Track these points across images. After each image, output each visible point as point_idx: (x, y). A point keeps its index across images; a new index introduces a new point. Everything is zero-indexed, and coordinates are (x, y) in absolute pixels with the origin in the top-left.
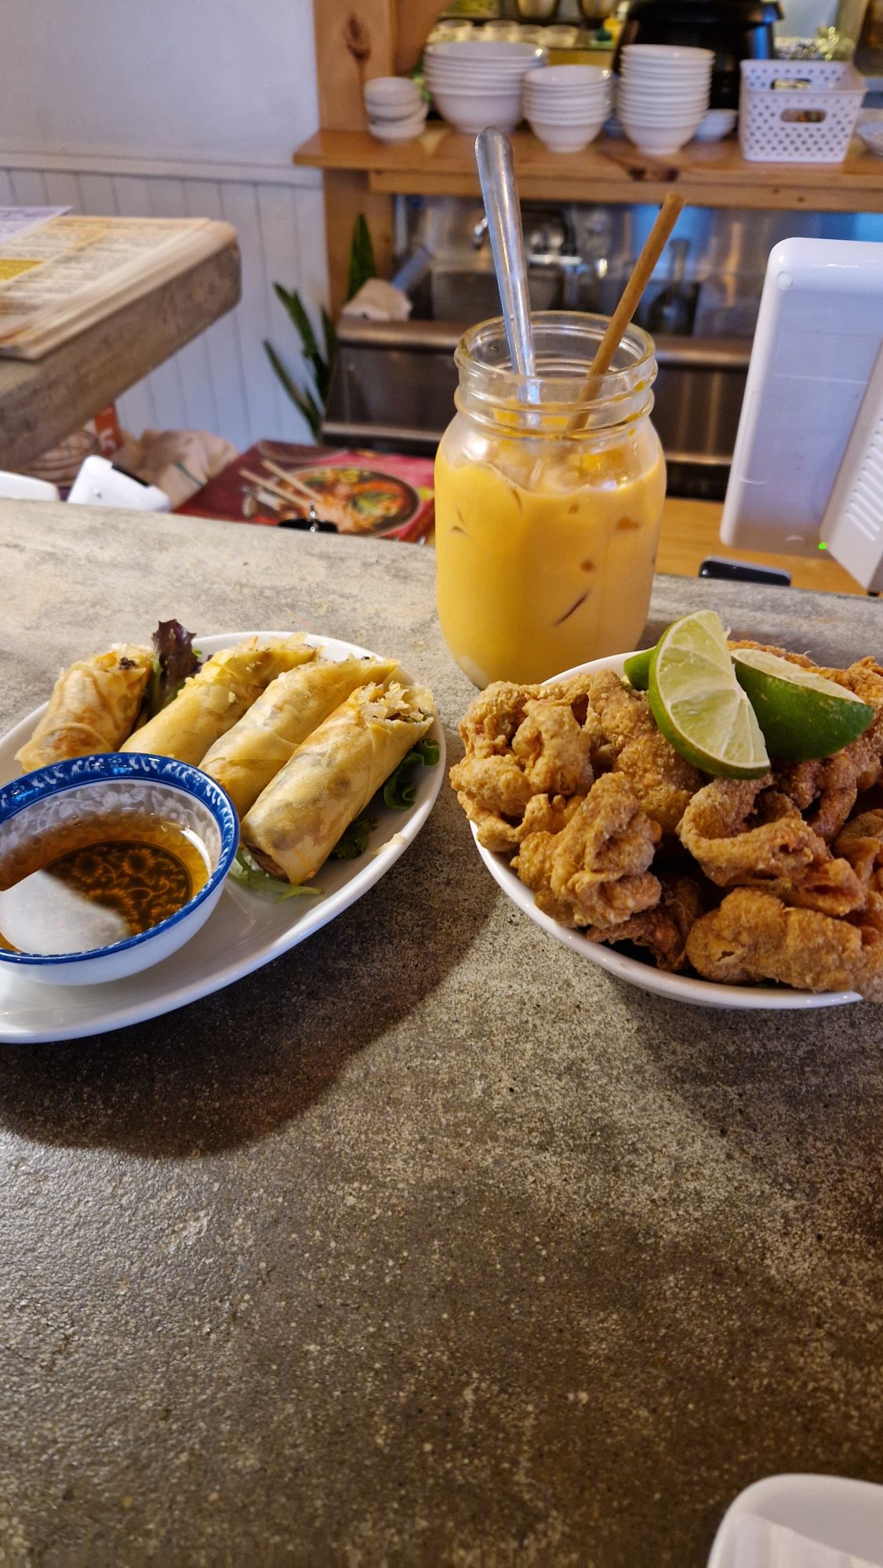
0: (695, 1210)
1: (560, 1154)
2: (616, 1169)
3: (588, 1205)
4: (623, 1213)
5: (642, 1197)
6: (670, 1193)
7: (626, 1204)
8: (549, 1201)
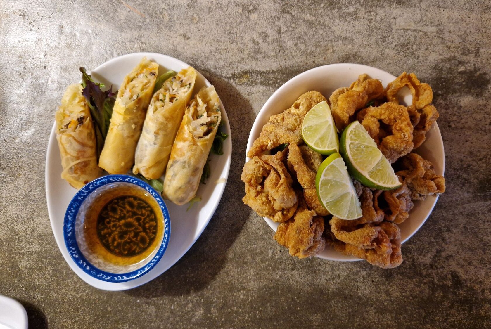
0: (338, 280)
1: (298, 271)
2: (315, 272)
3: (308, 285)
4: (318, 285)
5: (323, 279)
6: (331, 276)
7: (319, 282)
8: (297, 286)
